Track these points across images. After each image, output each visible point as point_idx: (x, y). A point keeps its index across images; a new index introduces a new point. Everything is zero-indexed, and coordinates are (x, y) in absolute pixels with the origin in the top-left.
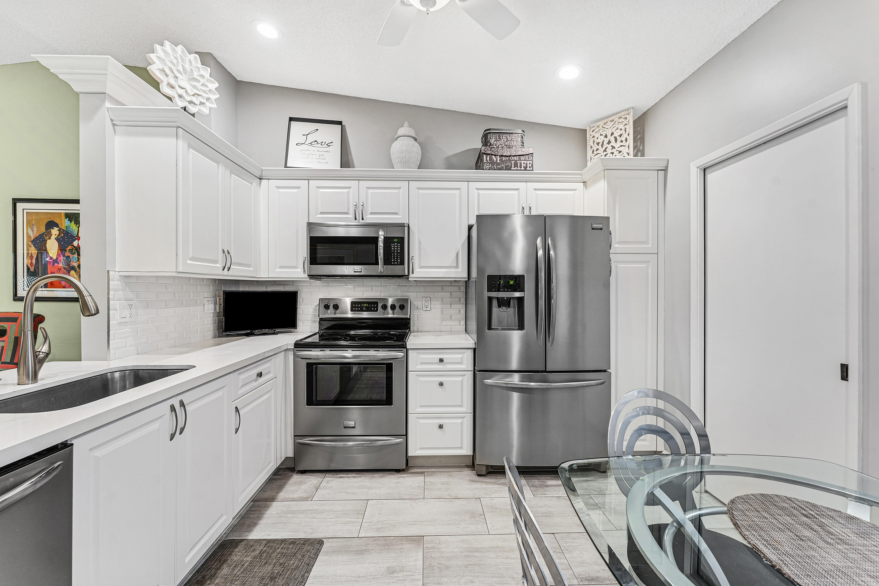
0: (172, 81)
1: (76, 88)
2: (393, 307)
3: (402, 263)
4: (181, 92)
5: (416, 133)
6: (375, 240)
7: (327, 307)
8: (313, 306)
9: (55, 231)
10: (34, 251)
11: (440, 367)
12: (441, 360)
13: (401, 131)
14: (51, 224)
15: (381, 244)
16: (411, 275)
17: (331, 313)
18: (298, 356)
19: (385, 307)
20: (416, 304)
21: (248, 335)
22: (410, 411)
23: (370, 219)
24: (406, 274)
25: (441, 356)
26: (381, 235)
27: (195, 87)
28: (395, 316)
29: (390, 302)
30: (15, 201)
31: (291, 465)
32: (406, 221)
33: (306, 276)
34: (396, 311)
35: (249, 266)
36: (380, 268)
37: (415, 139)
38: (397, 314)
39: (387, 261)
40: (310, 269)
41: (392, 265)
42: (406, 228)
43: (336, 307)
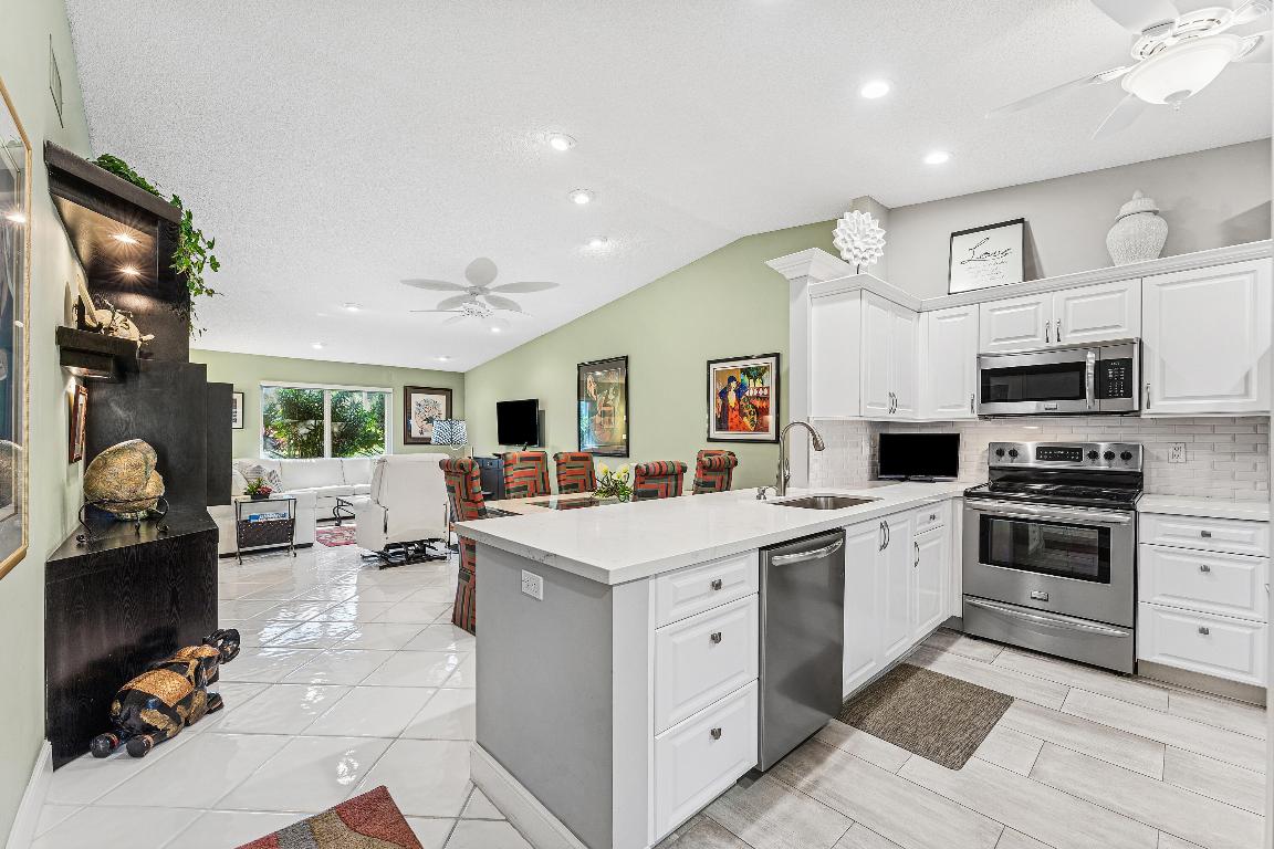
0: (850, 246)
1: (788, 277)
2: (1109, 456)
3: (1129, 394)
4: (856, 252)
5: (1157, 204)
6: (1080, 367)
7: (1000, 453)
8: (980, 452)
9: (734, 384)
10: (720, 401)
11: (1204, 543)
12: (1206, 535)
13: (1126, 209)
14: (732, 379)
15: (1090, 370)
16: (1145, 410)
17: (1006, 461)
18: (970, 506)
19: (1094, 455)
20: (1155, 453)
21: (902, 480)
22: (1141, 597)
23: (1070, 339)
24: (1136, 408)
25: (1207, 529)
26: (1091, 359)
27: (866, 243)
28: (1114, 468)
29: (1103, 448)
30: (709, 362)
31: (957, 626)
32: (1134, 335)
33: (976, 415)
34: (1114, 462)
35: (908, 407)
36: (1089, 402)
37: (1155, 213)
38: (1118, 466)
39: (1100, 393)
40: (980, 408)
41: (1109, 398)
42: (1136, 348)
43: (1014, 454)
